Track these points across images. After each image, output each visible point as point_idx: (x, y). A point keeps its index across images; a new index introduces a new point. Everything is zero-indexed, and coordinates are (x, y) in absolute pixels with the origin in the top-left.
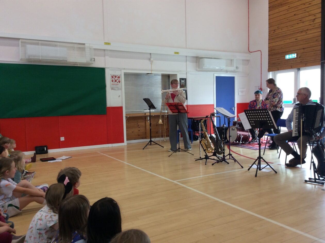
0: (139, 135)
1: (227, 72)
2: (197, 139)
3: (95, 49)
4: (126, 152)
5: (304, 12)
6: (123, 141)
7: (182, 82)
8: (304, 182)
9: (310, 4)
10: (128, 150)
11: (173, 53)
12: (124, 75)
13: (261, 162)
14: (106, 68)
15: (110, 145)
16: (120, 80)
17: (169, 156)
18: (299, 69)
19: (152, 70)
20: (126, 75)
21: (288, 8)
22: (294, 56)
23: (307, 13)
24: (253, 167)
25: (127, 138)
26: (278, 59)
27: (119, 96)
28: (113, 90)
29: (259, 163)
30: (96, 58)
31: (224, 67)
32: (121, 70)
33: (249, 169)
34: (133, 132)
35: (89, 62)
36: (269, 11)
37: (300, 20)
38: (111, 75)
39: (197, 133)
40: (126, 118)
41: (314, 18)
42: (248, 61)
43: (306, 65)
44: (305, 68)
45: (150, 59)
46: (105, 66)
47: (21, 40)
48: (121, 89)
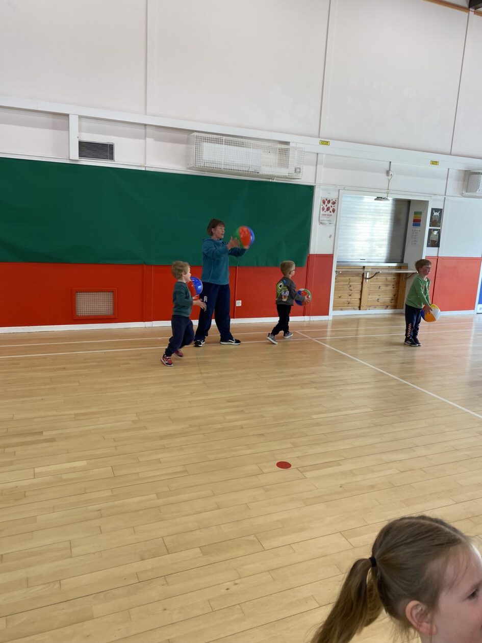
0: (349, 303)
7: (435, 215)
14: (315, 186)
15: (306, 319)
16: (335, 208)
27: (330, 236)
28: (321, 226)
32: (339, 190)
34: (340, 297)
35: (292, 175)
38: (321, 198)
40: (336, 274)
45: (387, 173)
46: (315, 183)
47: (195, 134)
48: (335, 223)
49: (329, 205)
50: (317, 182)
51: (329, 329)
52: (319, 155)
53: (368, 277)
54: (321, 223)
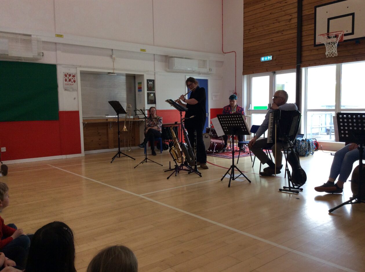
0: (100, 145)
1: (199, 74)
2: (167, 149)
3: (44, 42)
4: (83, 164)
5: (280, 11)
6: (80, 152)
7: (150, 84)
8: (279, 191)
9: (286, 3)
10: (86, 162)
11: (139, 51)
12: (80, 73)
13: (235, 171)
14: (57, 64)
15: (64, 157)
16: (75, 79)
17: (135, 168)
18: (274, 73)
19: (114, 69)
20: (83, 73)
21: (264, 6)
22: (270, 58)
23: (283, 12)
24: (226, 176)
25: (84, 148)
26: (253, 62)
27: (75, 99)
28: (66, 92)
29: (233, 172)
30: (45, 52)
31: (196, 69)
32: (76, 68)
33: (222, 180)
34: (92, 141)
35: (37, 57)
36: (244, 9)
37: (276, 20)
38: (63, 73)
39: (167, 141)
40: (84, 124)
41: (290, 17)
42: (222, 62)
43: (282, 68)
44: (281, 71)
45: (111, 56)
50: (58, 62)
52: (57, 44)
54: (66, 90)
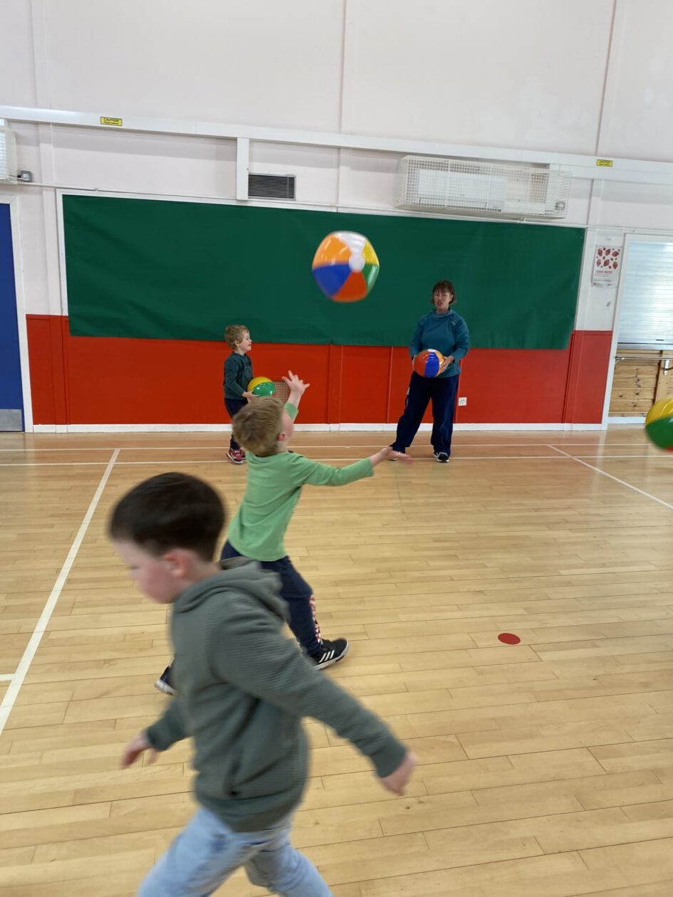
0: (635, 406)
10: (607, 441)
14: (587, 228)
15: (566, 427)
16: (618, 261)
27: (608, 304)
28: (595, 287)
30: (570, 202)
32: (625, 235)
34: (621, 396)
35: (551, 212)
38: (596, 246)
40: (616, 361)
46: (587, 224)
47: (408, 157)
48: (616, 283)
49: (608, 257)
50: (589, 223)
51: (601, 444)
52: (595, 182)
53: (667, 367)
54: (595, 284)
